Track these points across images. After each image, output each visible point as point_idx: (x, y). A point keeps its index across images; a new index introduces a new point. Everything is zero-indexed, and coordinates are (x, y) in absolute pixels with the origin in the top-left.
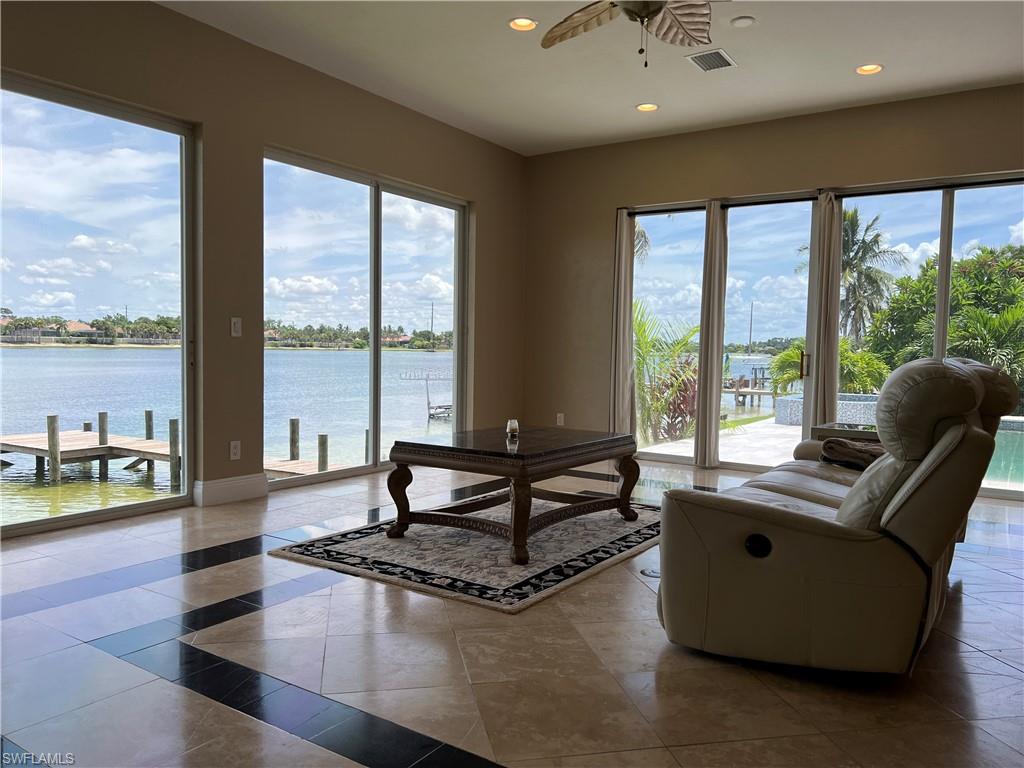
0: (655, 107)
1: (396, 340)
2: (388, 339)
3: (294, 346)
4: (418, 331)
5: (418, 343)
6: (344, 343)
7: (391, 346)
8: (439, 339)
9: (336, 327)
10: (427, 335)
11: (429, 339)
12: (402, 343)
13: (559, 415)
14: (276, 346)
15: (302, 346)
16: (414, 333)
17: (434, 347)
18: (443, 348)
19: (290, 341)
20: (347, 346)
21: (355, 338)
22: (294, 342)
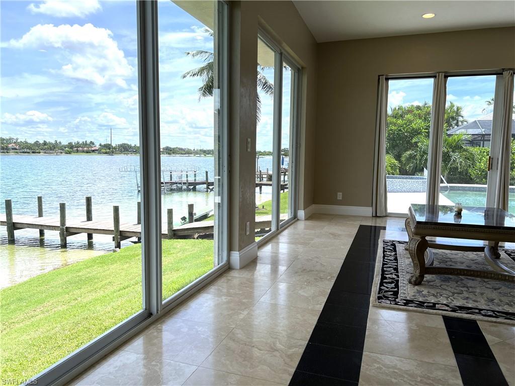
0: (434, 15)
1: (90, 149)
2: (85, 149)
3: (29, 153)
4: (103, 144)
5: (104, 151)
6: (59, 151)
7: (87, 152)
8: (115, 148)
9: (53, 142)
10: (108, 146)
11: (109, 149)
12: (93, 151)
13: (338, 193)
14: (17, 153)
15: (33, 153)
16: (100, 145)
17: (113, 153)
18: (117, 153)
19: (26, 150)
20: (61, 153)
21: (65, 148)
22: (28, 151)
